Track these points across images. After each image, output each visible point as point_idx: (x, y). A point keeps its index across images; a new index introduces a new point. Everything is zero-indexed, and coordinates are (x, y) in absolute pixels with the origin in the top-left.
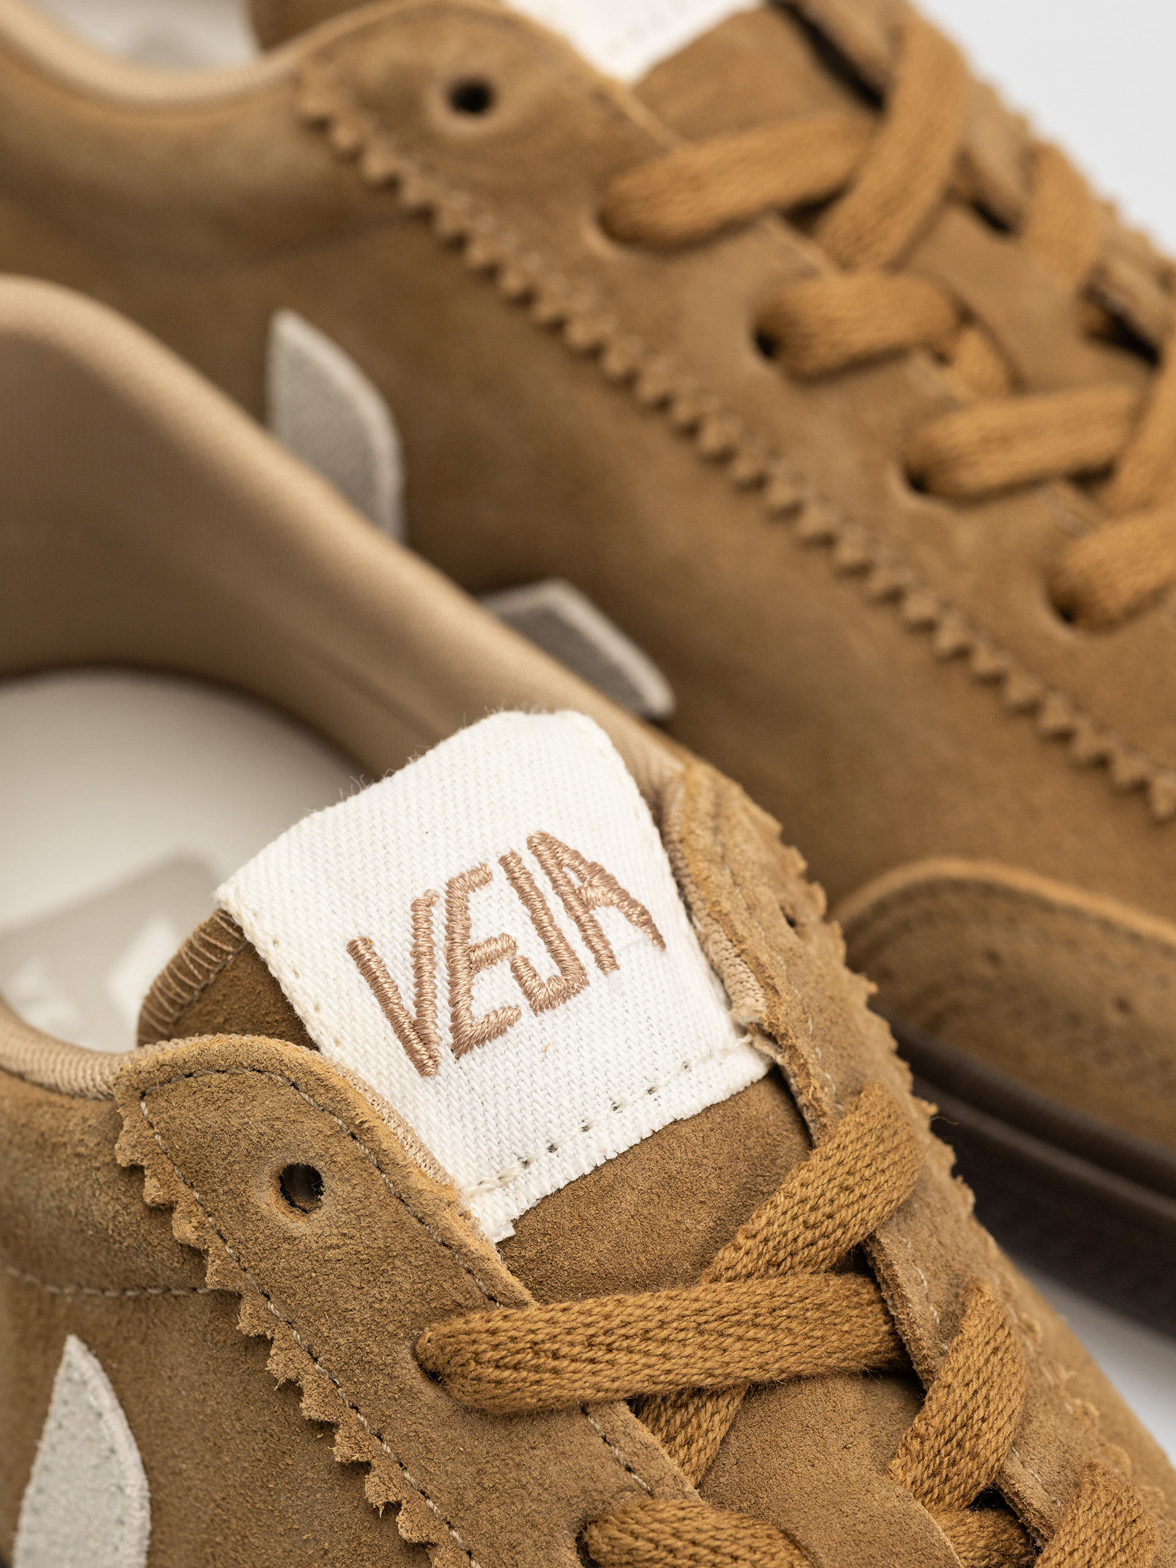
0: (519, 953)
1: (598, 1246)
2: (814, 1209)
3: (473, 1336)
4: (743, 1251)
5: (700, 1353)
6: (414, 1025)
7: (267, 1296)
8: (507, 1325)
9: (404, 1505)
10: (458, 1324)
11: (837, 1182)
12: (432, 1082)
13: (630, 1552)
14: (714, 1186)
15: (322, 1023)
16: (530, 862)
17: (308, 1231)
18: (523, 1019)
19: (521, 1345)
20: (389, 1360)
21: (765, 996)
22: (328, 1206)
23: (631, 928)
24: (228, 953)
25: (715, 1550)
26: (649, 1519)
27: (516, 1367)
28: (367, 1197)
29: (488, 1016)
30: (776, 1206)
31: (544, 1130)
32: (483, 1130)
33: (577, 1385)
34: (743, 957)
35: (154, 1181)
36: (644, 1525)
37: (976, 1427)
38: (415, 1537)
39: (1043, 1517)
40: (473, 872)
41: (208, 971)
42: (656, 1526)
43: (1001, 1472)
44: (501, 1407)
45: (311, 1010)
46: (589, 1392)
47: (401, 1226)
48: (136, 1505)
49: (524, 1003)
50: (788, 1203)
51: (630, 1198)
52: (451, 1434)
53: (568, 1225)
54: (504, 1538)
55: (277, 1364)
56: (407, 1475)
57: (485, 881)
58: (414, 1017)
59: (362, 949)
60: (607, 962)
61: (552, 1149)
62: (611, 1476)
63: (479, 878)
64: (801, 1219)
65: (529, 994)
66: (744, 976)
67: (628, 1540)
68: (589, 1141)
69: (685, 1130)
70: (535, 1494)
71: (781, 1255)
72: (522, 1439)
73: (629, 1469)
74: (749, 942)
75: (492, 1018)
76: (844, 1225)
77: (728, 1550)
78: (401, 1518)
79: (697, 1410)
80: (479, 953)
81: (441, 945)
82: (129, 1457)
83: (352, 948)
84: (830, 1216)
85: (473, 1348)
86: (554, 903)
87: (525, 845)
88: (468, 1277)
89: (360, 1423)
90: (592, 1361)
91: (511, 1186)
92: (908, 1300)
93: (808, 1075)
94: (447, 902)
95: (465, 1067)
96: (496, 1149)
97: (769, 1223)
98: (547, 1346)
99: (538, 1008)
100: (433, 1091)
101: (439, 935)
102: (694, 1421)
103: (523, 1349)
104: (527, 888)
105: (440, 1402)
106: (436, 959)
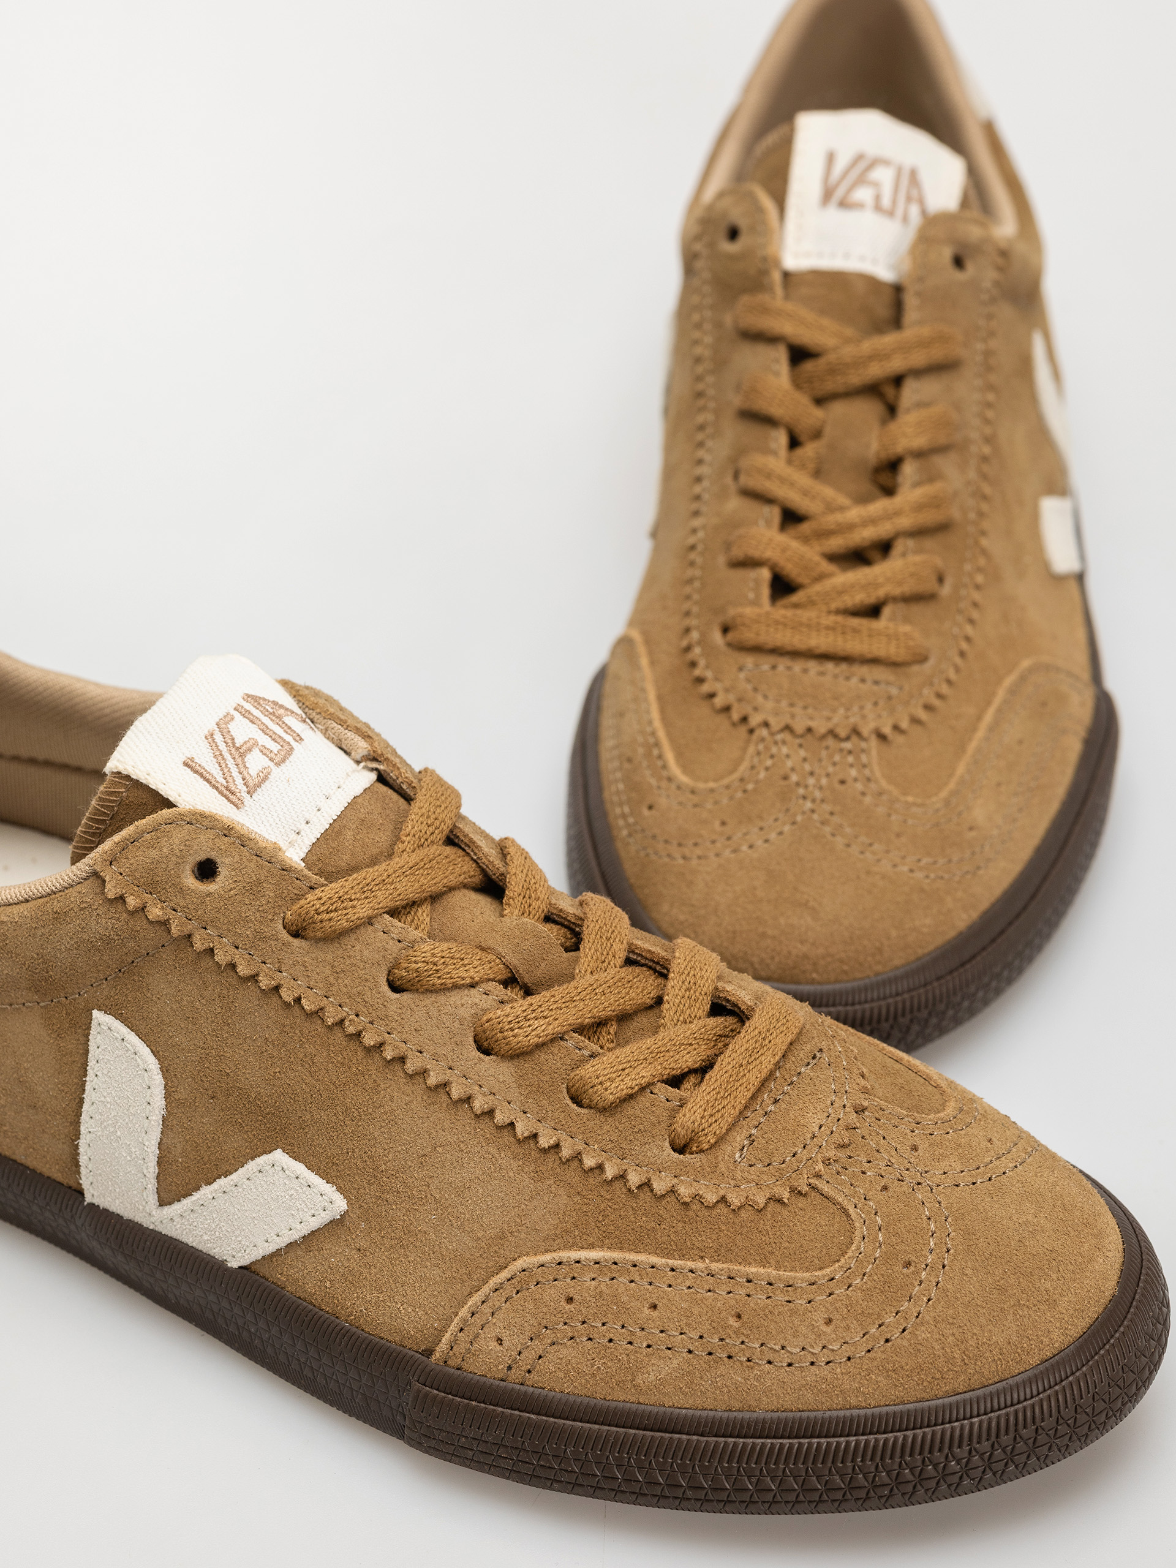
0: (260, 744)
1: (345, 857)
2: (428, 817)
3: (312, 903)
4: (406, 843)
5: (409, 884)
6: (227, 788)
7: (205, 928)
8: (324, 894)
9: (303, 996)
10: (302, 902)
11: (433, 804)
12: (244, 811)
13: (417, 970)
14: (381, 821)
15: (184, 801)
16: (248, 706)
17: (217, 887)
18: (274, 770)
19: (334, 900)
20: (274, 932)
21: (366, 741)
22: (223, 872)
23: (299, 723)
24: (122, 793)
25: (452, 958)
26: (420, 953)
27: (336, 910)
28: (241, 860)
29: (258, 774)
30: (412, 820)
31: (301, 815)
32: (274, 824)
33: (364, 910)
34: (349, 728)
35: (132, 897)
36: (419, 956)
37: (534, 887)
38: (313, 1008)
39: (576, 916)
40: (225, 717)
41: (113, 807)
42: (423, 955)
43: (550, 904)
44: (335, 930)
45: (177, 797)
46: (370, 912)
47: (262, 867)
48: (155, 1073)
49: (271, 764)
50: (417, 818)
51: (349, 834)
52: (314, 955)
53: (328, 853)
54: (355, 991)
55: (220, 957)
56: (299, 982)
57: (233, 719)
58: (225, 784)
59: (190, 763)
60: (299, 739)
61: (307, 823)
62: (394, 948)
63: (228, 718)
64: (425, 823)
65: (271, 759)
66: (353, 737)
67: (414, 966)
68: (323, 814)
69: (360, 800)
70: (362, 967)
71: (423, 840)
72: (347, 945)
73: (399, 941)
74: (349, 721)
75: (261, 774)
76: (443, 821)
77: (458, 956)
78: (303, 1001)
79: (415, 913)
80: (244, 748)
81: (225, 750)
82: (145, 1051)
83: (186, 764)
84: (436, 819)
85: (314, 908)
86: (266, 720)
87: (242, 700)
88: (298, 882)
89: (269, 968)
90: (366, 898)
91: (295, 844)
92: (481, 847)
93: (398, 768)
94: (220, 731)
95: (256, 799)
96: (283, 831)
97: (413, 828)
98: (345, 897)
99: (278, 764)
100: (245, 815)
101: (222, 746)
102: (416, 918)
103: (336, 901)
104: (251, 717)
105: (303, 943)
106: (225, 757)
